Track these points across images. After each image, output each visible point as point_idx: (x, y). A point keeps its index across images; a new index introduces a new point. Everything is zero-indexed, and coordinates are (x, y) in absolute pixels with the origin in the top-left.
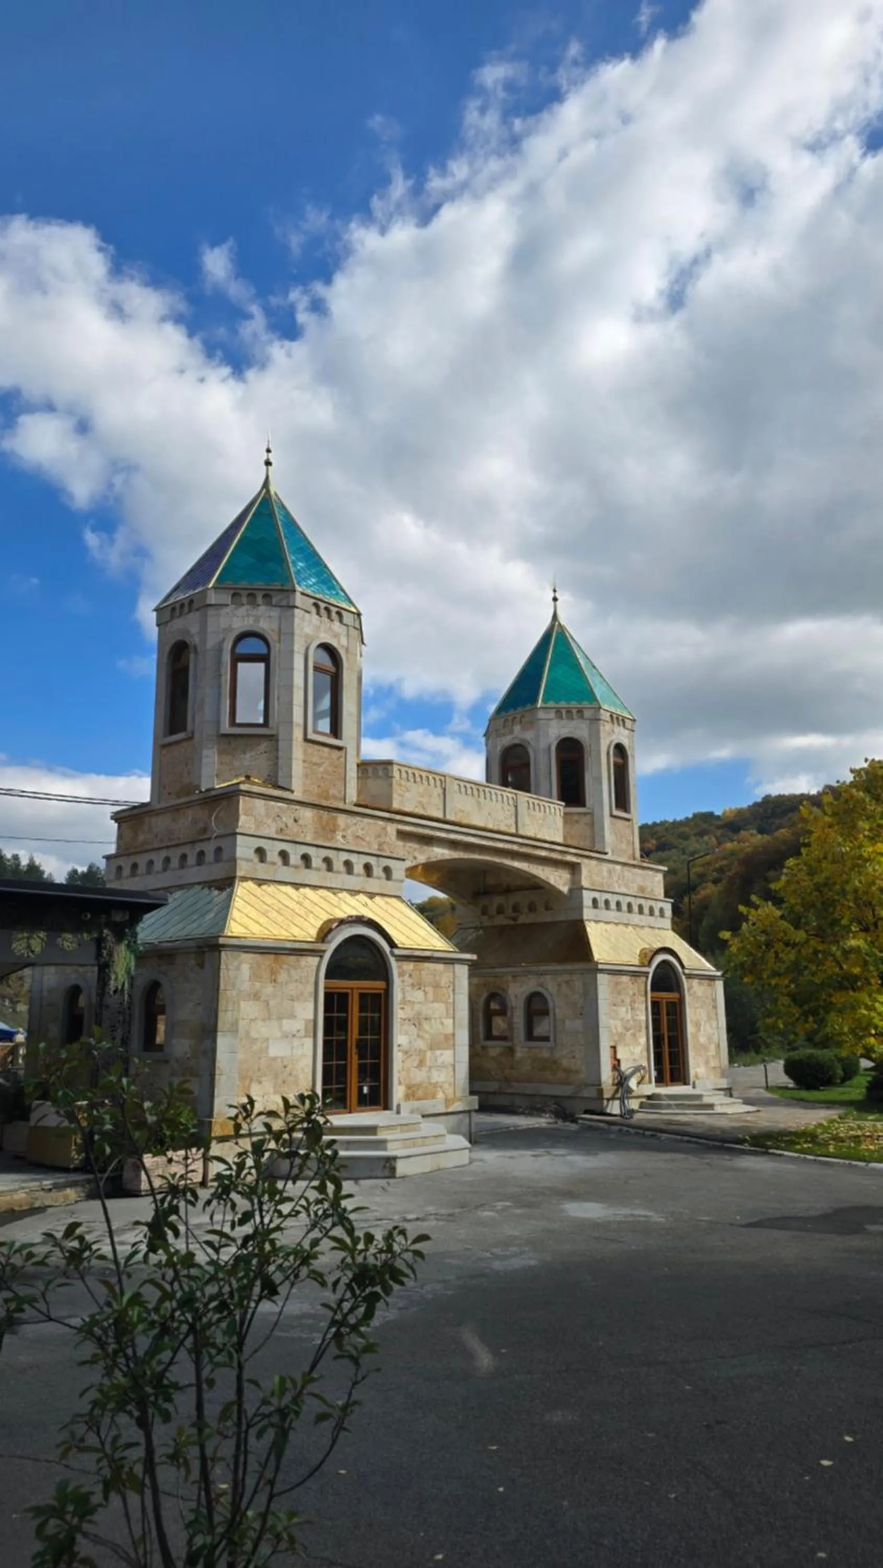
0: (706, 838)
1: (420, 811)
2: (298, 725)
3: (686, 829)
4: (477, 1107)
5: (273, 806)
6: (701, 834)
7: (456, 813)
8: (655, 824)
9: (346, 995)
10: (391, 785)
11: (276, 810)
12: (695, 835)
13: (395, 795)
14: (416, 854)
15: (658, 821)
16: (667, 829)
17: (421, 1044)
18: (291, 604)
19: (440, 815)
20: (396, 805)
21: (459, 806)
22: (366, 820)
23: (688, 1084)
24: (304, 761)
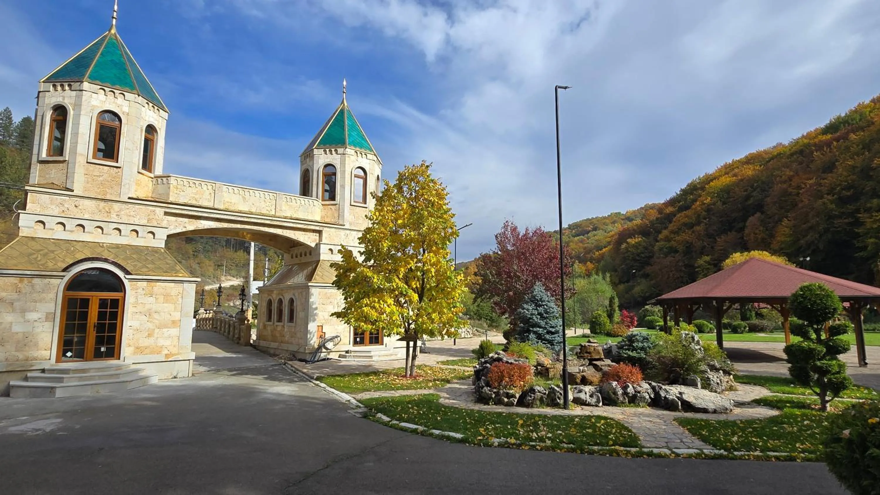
0: (616, 225)
1: (194, 203)
2: (82, 155)
3: (607, 221)
4: (194, 358)
5: (57, 198)
6: (614, 222)
7: (224, 204)
8: (593, 218)
9: (88, 300)
10: (169, 188)
11: (59, 201)
12: (611, 223)
13: (171, 194)
14: (186, 225)
15: (594, 217)
16: (598, 221)
17: (150, 326)
18: (81, 89)
19: (211, 205)
20: (172, 199)
21: (227, 200)
22: (137, 206)
23: (383, 344)
24: (85, 174)
